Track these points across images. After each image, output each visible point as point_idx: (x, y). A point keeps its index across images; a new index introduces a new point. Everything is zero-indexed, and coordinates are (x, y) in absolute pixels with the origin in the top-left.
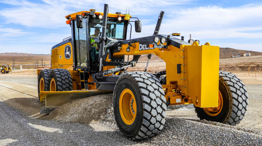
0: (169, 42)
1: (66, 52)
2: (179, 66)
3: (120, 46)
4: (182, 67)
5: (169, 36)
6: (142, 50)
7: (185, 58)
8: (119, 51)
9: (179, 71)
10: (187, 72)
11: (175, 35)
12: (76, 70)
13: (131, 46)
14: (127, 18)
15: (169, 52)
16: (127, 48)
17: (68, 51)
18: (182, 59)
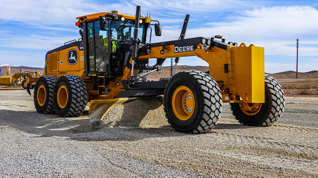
0: (213, 44)
1: (70, 56)
2: (226, 66)
3: (150, 49)
4: (230, 67)
5: (212, 38)
6: (178, 52)
7: (232, 58)
8: (147, 54)
9: (227, 71)
10: (234, 72)
11: (218, 38)
12: (88, 76)
13: (165, 48)
14: (148, 21)
15: (213, 53)
16: (162, 51)
17: (73, 56)
18: (229, 59)
